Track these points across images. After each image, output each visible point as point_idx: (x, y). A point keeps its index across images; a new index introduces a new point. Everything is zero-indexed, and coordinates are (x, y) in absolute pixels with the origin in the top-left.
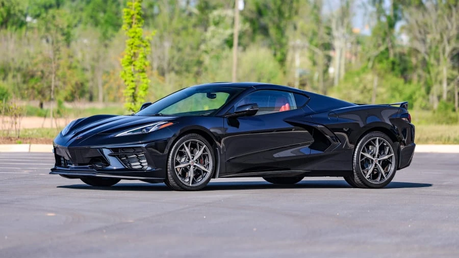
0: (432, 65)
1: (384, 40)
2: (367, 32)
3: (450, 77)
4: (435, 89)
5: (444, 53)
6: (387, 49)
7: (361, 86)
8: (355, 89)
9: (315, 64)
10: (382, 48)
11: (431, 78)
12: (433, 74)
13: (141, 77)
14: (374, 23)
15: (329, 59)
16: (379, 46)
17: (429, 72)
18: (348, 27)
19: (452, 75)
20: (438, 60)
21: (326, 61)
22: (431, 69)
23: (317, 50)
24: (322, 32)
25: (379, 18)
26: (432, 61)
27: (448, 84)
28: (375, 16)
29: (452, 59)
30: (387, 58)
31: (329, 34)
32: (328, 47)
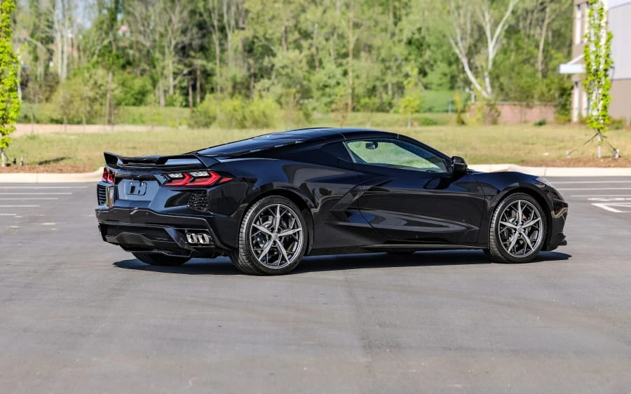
0: (158, 59)
1: (107, 33)
2: (88, 25)
3: (176, 71)
4: (161, 84)
5: (169, 47)
6: (110, 43)
7: (92, 82)
8: (85, 85)
9: (36, 59)
10: (106, 42)
11: (157, 73)
12: (158, 69)
13: (12, 96)
14: (95, 15)
15: (51, 52)
16: (103, 40)
17: (154, 67)
18: (70, 19)
19: (179, 69)
20: (163, 54)
21: (48, 55)
22: (156, 63)
23: (39, 44)
24: (43, 24)
25: (100, 11)
26: (157, 55)
27: (175, 79)
28: (96, 8)
29: (177, 53)
30: (110, 52)
31: (50, 27)
32: (49, 40)
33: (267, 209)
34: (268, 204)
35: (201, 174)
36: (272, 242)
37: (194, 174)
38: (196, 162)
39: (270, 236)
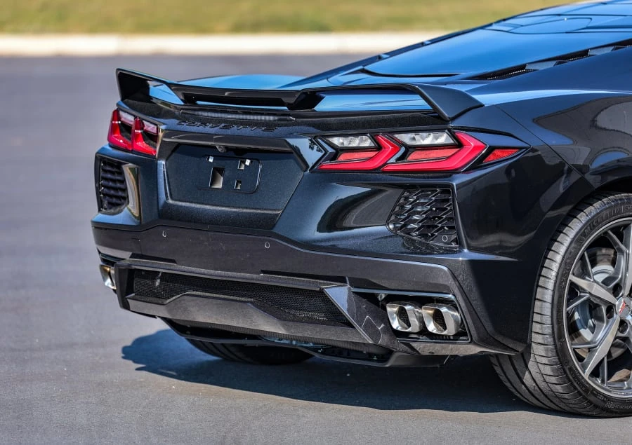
33: (606, 233)
34: (608, 219)
35: (428, 139)
36: (615, 326)
37: (406, 138)
38: (415, 103)
39: (611, 309)
